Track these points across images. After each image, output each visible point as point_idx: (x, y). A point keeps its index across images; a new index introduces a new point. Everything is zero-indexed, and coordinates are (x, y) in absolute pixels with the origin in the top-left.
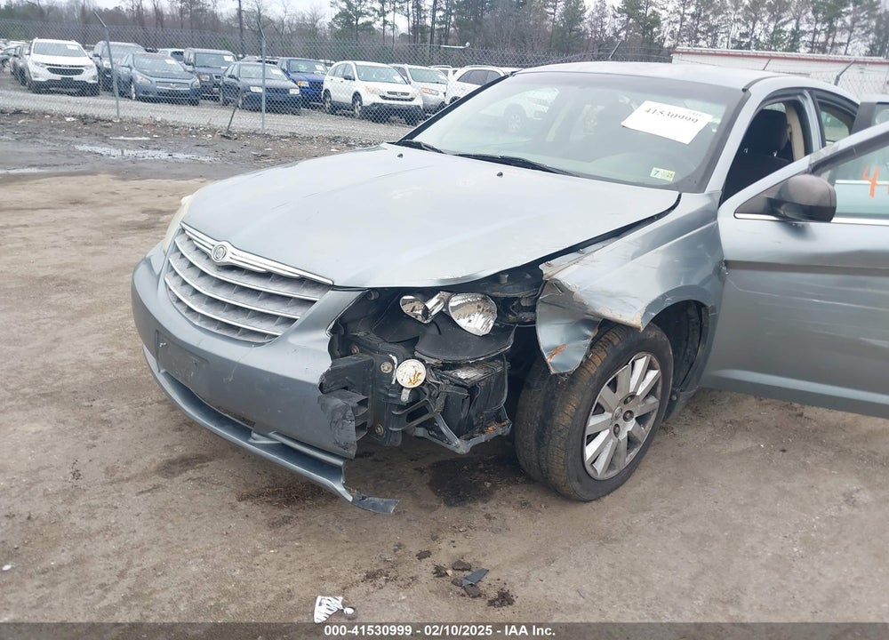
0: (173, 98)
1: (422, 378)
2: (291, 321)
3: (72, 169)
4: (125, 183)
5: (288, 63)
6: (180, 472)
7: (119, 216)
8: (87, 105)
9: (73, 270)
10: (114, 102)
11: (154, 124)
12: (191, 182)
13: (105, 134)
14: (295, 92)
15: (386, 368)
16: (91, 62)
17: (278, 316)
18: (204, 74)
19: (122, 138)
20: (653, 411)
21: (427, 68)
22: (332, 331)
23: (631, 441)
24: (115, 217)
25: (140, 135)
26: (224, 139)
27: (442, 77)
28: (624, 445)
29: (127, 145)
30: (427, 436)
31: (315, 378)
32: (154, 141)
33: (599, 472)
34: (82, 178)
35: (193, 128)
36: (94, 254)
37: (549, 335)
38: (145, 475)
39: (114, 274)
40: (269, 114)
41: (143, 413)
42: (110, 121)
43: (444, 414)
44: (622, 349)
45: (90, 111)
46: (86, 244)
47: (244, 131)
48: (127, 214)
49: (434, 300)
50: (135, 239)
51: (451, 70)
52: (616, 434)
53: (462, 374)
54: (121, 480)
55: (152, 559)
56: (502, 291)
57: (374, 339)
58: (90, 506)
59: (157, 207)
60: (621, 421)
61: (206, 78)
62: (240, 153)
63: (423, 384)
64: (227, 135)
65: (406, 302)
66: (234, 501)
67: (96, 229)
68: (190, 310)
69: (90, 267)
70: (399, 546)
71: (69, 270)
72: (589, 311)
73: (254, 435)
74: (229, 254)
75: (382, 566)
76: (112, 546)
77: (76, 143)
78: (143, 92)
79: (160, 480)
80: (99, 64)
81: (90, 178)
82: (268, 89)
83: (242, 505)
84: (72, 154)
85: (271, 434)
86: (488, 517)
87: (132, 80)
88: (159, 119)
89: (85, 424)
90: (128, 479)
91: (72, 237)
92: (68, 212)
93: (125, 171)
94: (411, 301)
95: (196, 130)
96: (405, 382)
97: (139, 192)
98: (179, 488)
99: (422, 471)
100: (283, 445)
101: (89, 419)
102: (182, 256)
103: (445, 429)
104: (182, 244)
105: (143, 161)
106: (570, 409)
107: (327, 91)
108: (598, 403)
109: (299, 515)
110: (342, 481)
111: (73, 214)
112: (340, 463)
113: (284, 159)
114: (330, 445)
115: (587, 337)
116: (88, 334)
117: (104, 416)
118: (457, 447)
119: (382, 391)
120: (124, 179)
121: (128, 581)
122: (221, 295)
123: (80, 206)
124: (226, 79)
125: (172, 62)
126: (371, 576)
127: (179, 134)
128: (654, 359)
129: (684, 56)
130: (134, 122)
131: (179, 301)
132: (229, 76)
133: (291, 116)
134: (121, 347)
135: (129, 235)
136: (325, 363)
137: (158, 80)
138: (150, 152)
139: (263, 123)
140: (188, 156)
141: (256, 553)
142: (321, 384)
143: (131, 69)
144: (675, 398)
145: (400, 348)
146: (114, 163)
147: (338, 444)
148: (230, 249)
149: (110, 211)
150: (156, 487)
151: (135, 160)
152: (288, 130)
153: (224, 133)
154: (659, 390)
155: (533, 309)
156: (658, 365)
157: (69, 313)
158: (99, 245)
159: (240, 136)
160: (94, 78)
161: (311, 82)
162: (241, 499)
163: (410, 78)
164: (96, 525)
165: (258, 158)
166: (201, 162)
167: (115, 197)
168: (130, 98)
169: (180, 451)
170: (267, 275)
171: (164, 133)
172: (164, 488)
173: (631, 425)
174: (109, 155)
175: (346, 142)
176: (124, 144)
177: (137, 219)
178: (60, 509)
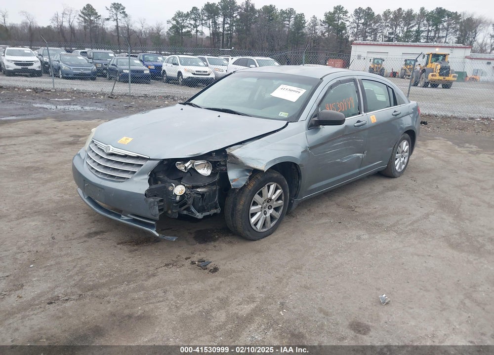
0: (82, 77)
1: (184, 191)
2: (134, 172)
3: (33, 116)
4: (60, 123)
5: (143, 56)
6: (94, 236)
7: (59, 138)
8: (37, 82)
9: (41, 164)
10: (51, 80)
11: (73, 92)
12: (93, 121)
13: (47, 98)
14: (147, 72)
15: (170, 188)
16: (37, 59)
17: (129, 171)
18: (98, 63)
19: (57, 99)
20: (282, 206)
21: (218, 58)
22: (150, 175)
23: (272, 218)
24: (56, 139)
25: (66, 97)
26: (110, 99)
27: (225, 62)
28: (269, 219)
29: (59, 103)
30: (188, 214)
31: (143, 192)
32: (73, 100)
33: (258, 229)
34: (39, 121)
35: (93, 93)
36: (49, 156)
37: (232, 175)
38: (80, 238)
39: (60, 165)
40: (133, 84)
41: (78, 217)
42: (50, 91)
43: (193, 204)
44: (262, 180)
45: (38, 86)
46: (45, 152)
47: (120, 94)
48: (63, 138)
49: (189, 163)
50: (67, 149)
51: (230, 58)
52: (265, 214)
53: (199, 190)
54: (71, 239)
55: (85, 262)
56: (213, 159)
57: (166, 178)
58: (60, 248)
59: (77, 134)
60: (267, 209)
61: (99, 66)
62: (118, 105)
63: (184, 194)
64: (111, 96)
65: (178, 164)
66: (116, 245)
67: (49, 145)
68: (97, 171)
69: (48, 162)
70: (179, 256)
71: (38, 164)
72: (245, 165)
73: (122, 216)
74: (111, 149)
75: (172, 262)
76: (70, 259)
77: (33, 103)
78: (66, 74)
79: (86, 239)
80: (42, 59)
81: (43, 121)
82: (132, 71)
83: (119, 246)
84: (32, 109)
85: (129, 215)
86: (215, 246)
87: (59, 68)
88: (75, 89)
89: (54, 222)
90: (74, 239)
91: (38, 149)
92: (34, 138)
93: (60, 117)
94: (180, 164)
95: (95, 94)
96: (178, 193)
97: (67, 127)
98: (94, 241)
99: (191, 233)
100: (134, 219)
101: (56, 220)
102: (93, 151)
103: (193, 210)
104: (92, 147)
105: (69, 111)
106: (242, 203)
107: (164, 71)
108: (254, 201)
109: (141, 248)
110: (155, 229)
111: (36, 138)
112: (154, 223)
113: (141, 108)
114: (149, 216)
115: (247, 175)
116: (51, 189)
117: (61, 219)
118: (198, 216)
119: (170, 197)
120: (60, 121)
121: (77, 268)
122: (109, 165)
123: (40, 134)
124: (110, 66)
125: (81, 58)
126: (167, 265)
127: (86, 96)
128: (278, 185)
129: (358, 46)
130: (62, 91)
131: (93, 168)
132: (112, 65)
133: (145, 85)
134: (66, 194)
135: (65, 147)
136: (147, 186)
137: (74, 67)
138: (72, 107)
139: (130, 90)
140: (91, 108)
141: (124, 260)
142: (145, 194)
143: (59, 62)
144: (292, 202)
145: (176, 181)
146: (53, 113)
147: (152, 215)
148: (111, 147)
149: (55, 137)
150: (85, 241)
151: (64, 111)
152: (143, 93)
153: (110, 95)
154: (283, 198)
155: (225, 165)
156: (280, 188)
157: (41, 182)
158: (51, 152)
159: (118, 96)
160: (39, 67)
161: (156, 66)
162: (118, 244)
163: (208, 63)
164: (63, 253)
165: (127, 108)
166: (98, 111)
167: (56, 130)
168: (59, 77)
169: (94, 230)
170: (126, 156)
171: (79, 97)
172: (88, 241)
173: (271, 211)
174: (51, 109)
175: (173, 98)
176: (58, 103)
177: (68, 140)
178: (49, 249)
